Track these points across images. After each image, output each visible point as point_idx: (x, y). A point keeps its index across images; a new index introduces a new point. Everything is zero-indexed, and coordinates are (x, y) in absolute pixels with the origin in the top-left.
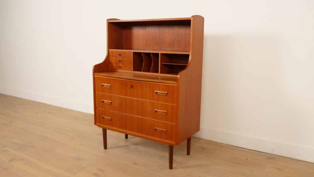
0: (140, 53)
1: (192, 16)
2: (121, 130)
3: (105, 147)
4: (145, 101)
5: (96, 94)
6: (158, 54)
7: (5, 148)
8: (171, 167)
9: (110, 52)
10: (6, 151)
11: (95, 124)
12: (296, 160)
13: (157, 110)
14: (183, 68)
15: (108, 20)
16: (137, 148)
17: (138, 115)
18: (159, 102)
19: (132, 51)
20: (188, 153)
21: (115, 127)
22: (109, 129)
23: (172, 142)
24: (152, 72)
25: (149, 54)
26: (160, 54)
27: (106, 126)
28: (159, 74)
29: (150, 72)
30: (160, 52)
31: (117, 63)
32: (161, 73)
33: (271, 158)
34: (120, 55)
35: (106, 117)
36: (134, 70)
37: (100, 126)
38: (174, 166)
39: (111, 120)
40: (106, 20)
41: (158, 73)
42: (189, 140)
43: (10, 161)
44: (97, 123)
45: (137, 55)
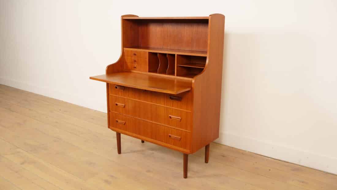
0: (156, 54)
1: (210, 15)
2: (134, 135)
3: (119, 152)
4: (159, 106)
5: (109, 96)
6: (174, 55)
7: (18, 150)
8: (186, 176)
9: (125, 51)
10: (19, 152)
11: (109, 127)
12: (324, 172)
13: (171, 116)
14: (201, 71)
15: (123, 16)
16: (153, 153)
17: (152, 120)
18: (173, 108)
19: (148, 51)
20: (206, 161)
21: (128, 131)
22: (123, 133)
23: (187, 151)
24: (168, 74)
25: (165, 55)
26: (176, 56)
27: (120, 131)
28: (175, 77)
29: (166, 74)
30: (176, 53)
31: (132, 63)
32: (177, 75)
33: (297, 169)
34: (135, 54)
35: (119, 121)
36: (149, 71)
37: (113, 130)
38: (189, 174)
39: (125, 124)
40: (120, 17)
41: (174, 75)
42: (207, 147)
43: (22, 164)
44: (110, 127)
45: (153, 56)
